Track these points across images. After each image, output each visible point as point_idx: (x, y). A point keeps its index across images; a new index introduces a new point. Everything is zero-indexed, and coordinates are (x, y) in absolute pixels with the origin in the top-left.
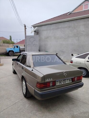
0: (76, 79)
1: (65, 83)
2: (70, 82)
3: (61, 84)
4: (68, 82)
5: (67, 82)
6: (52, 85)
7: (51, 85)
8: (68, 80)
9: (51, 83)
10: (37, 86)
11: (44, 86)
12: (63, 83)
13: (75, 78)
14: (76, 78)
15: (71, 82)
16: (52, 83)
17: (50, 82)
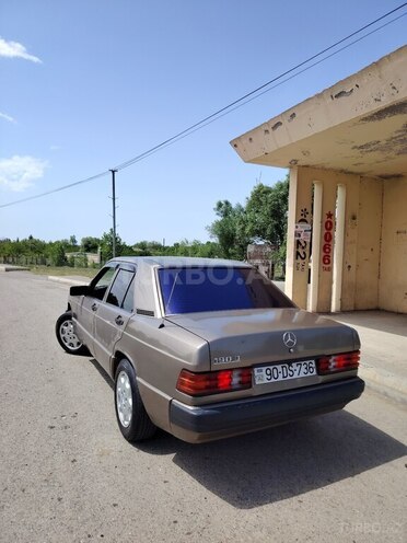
0: (333, 364)
1: (289, 378)
2: (309, 374)
3: (273, 380)
4: (302, 375)
5: (296, 373)
6: (240, 383)
7: (236, 380)
8: (303, 367)
9: (236, 373)
10: (182, 383)
11: (208, 383)
12: (280, 378)
13: (331, 361)
14: (333, 358)
15: (315, 373)
16: (240, 375)
17: (231, 370)
